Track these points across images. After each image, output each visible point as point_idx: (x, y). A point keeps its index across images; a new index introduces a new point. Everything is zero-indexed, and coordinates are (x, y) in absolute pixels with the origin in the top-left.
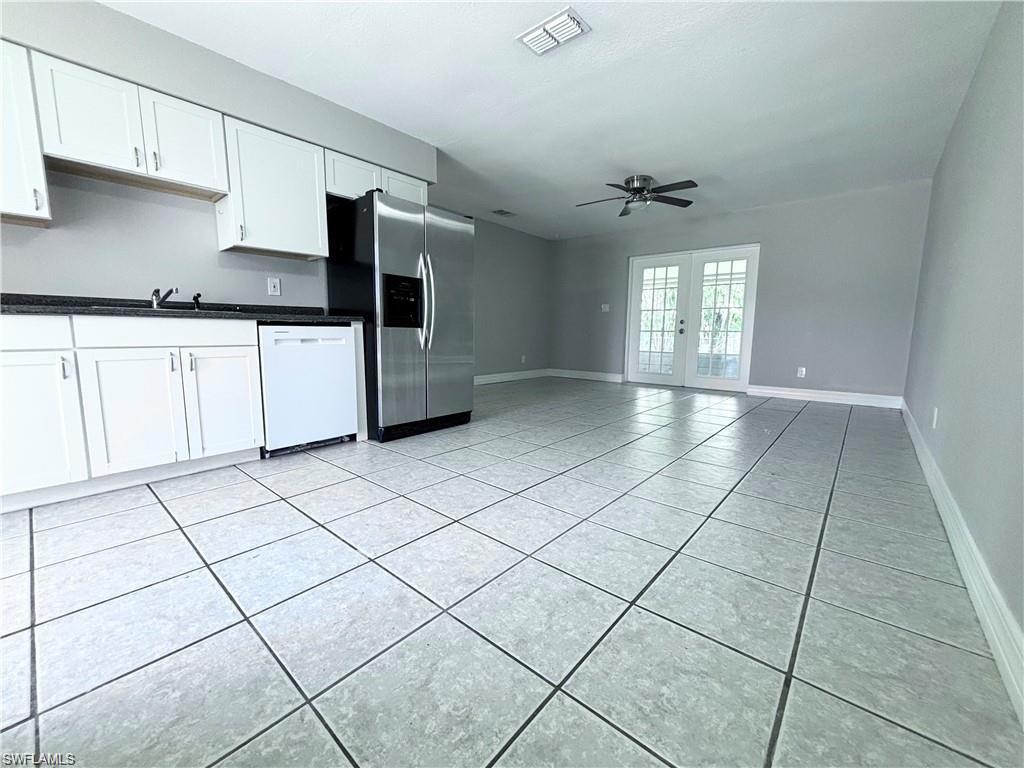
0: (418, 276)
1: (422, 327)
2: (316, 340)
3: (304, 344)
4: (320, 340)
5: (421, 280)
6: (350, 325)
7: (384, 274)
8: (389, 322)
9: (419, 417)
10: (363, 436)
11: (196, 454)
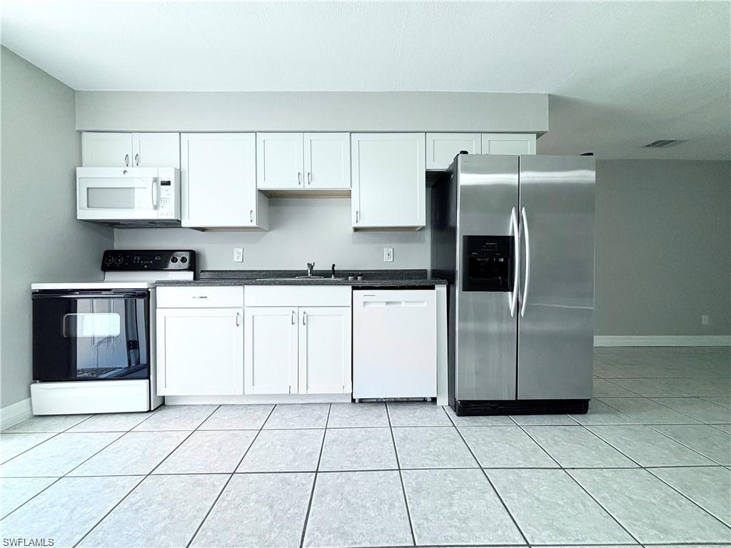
0: (510, 234)
1: (512, 291)
2: (400, 302)
3: (389, 306)
4: (403, 303)
5: (513, 237)
6: (433, 288)
7: (464, 236)
8: (468, 287)
9: (507, 395)
10: (443, 401)
11: (303, 391)
